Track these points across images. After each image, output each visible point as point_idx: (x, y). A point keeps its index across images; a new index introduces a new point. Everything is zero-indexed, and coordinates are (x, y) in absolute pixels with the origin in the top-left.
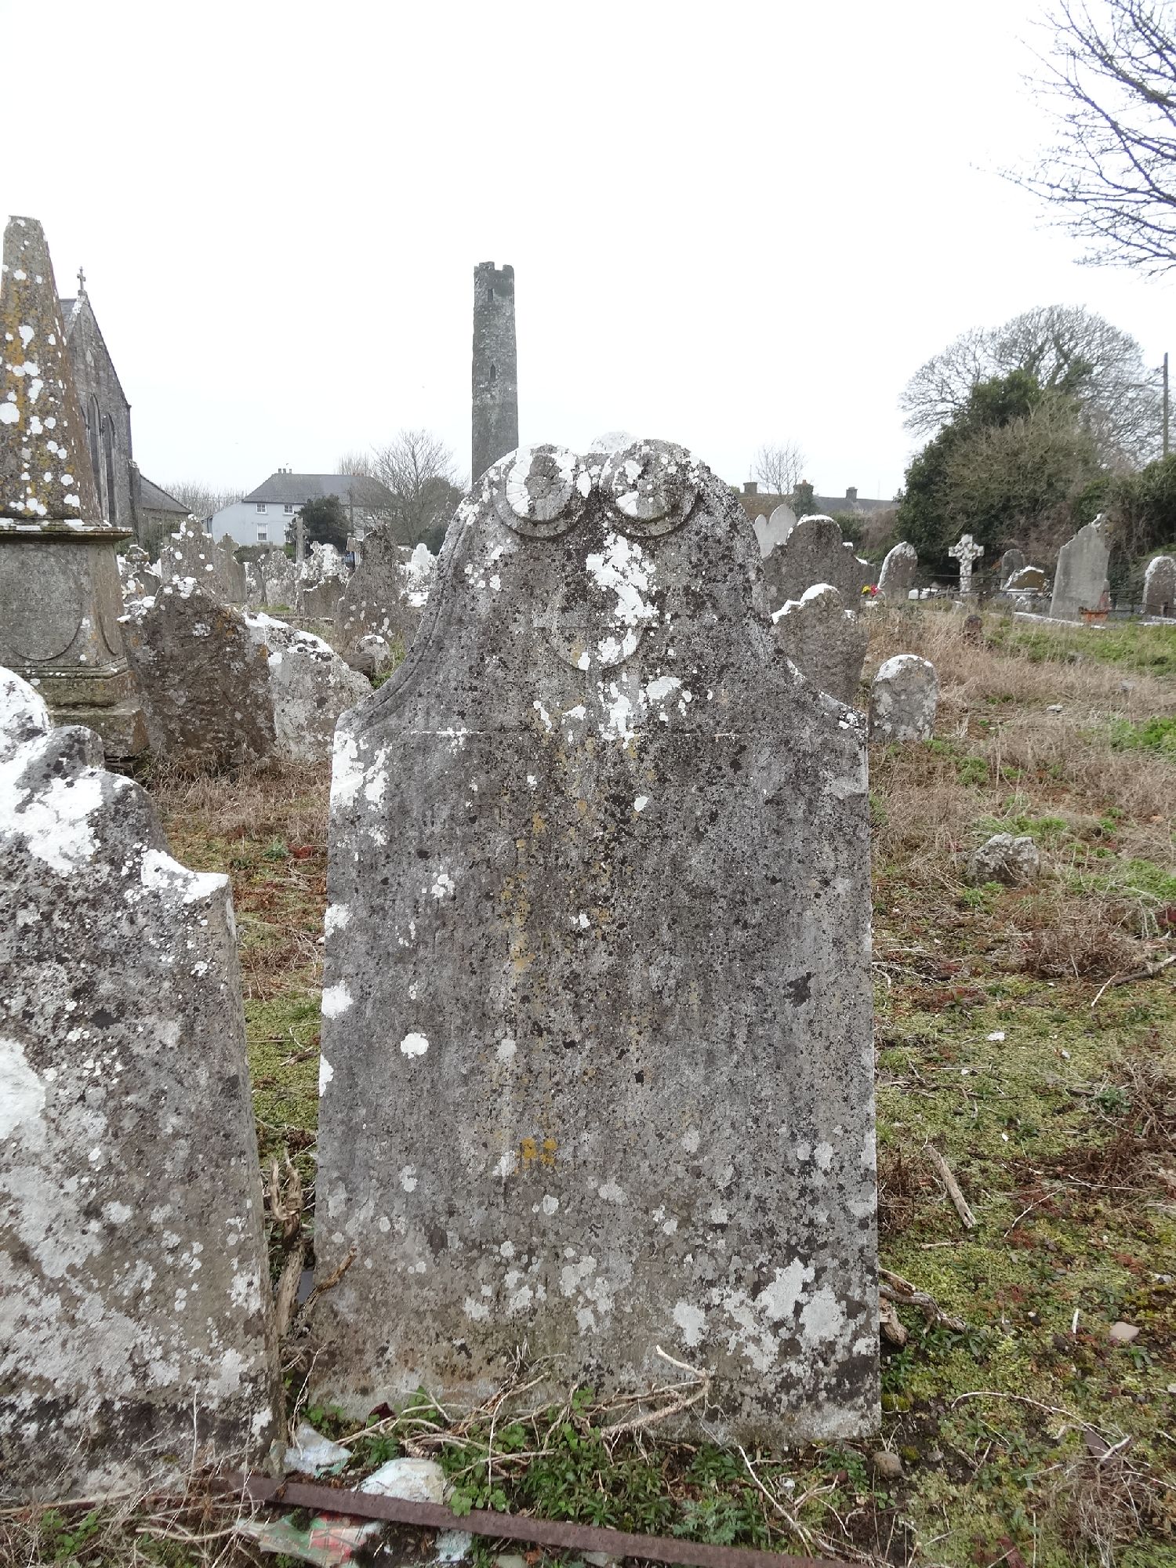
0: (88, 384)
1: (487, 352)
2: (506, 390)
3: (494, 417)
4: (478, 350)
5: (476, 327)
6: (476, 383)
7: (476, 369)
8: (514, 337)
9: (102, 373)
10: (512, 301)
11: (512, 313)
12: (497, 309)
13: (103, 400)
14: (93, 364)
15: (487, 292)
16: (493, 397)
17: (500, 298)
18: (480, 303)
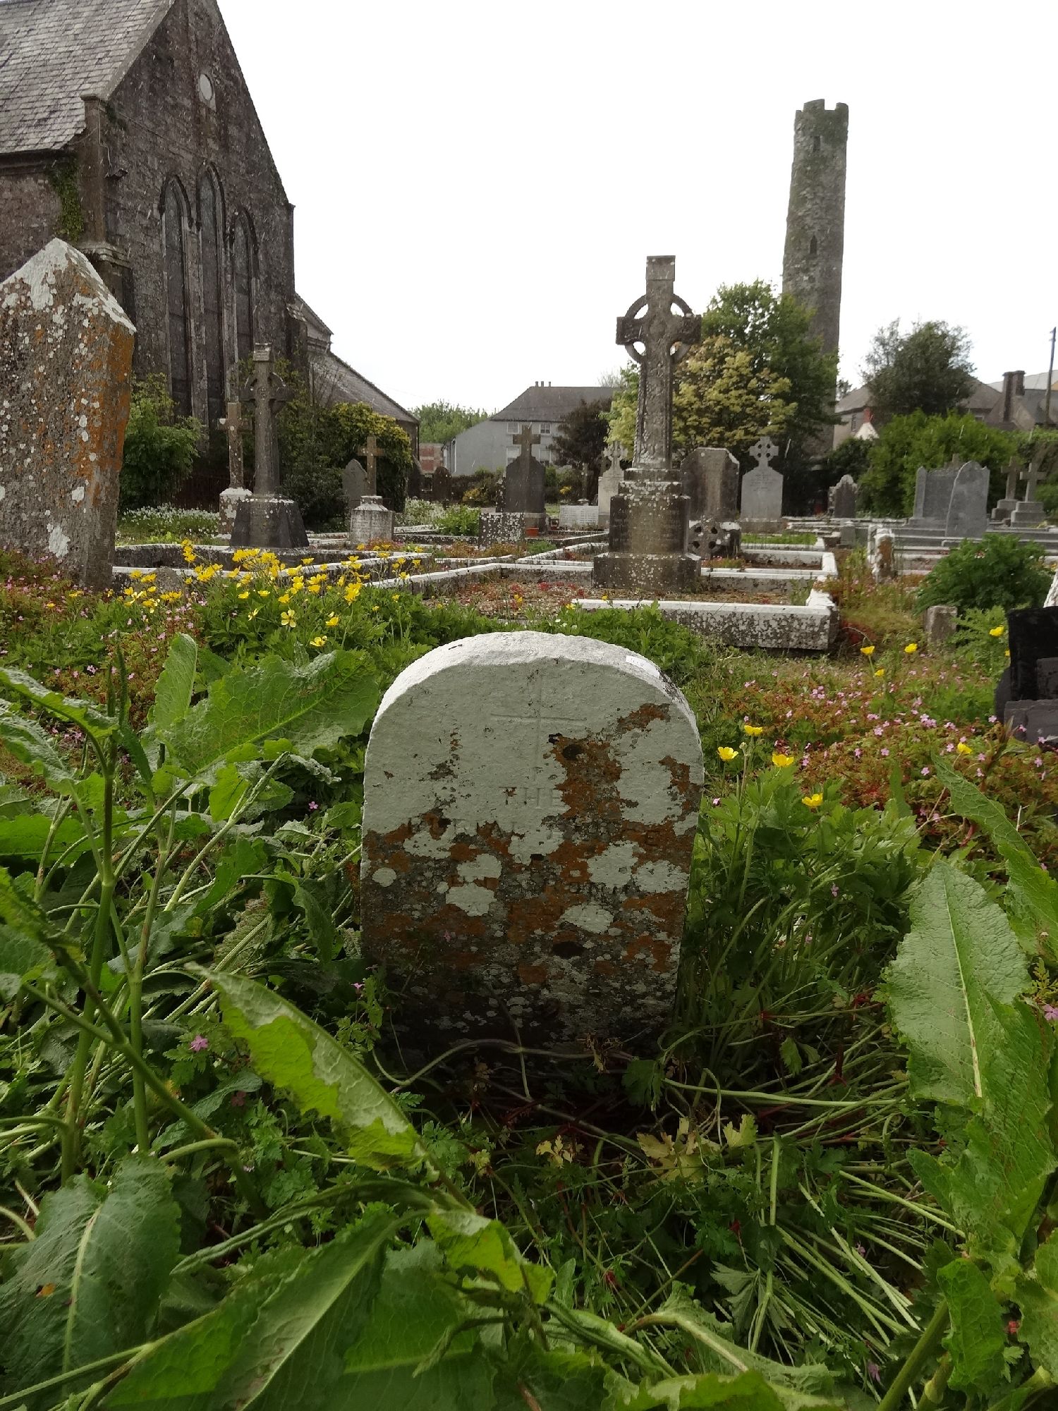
0: (200, 142)
1: (807, 221)
2: (828, 269)
4: (794, 220)
7: (791, 243)
10: (844, 151)
11: (843, 166)
12: (824, 163)
14: (213, 105)
15: (812, 141)
16: (812, 279)
17: (829, 147)
18: (802, 156)
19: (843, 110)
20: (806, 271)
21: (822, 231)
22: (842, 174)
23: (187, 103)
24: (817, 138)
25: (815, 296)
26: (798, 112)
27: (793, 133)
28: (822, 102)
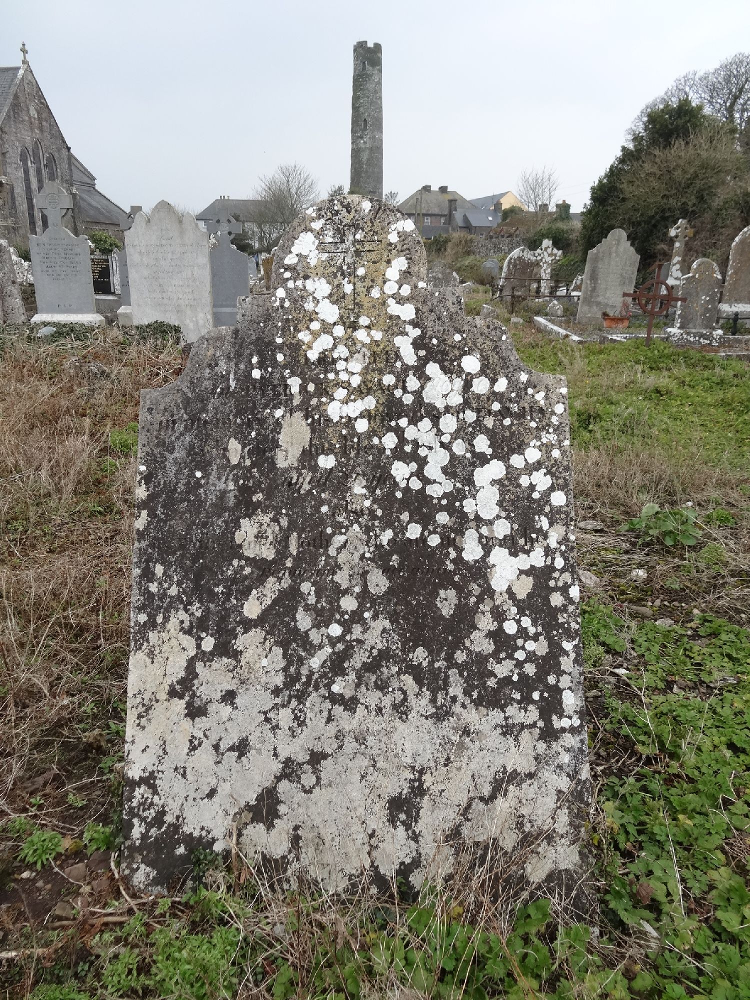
0: (32, 129)
1: (361, 109)
2: (374, 137)
3: (365, 156)
4: (355, 108)
5: (354, 90)
6: (353, 131)
7: (355, 122)
8: (380, 98)
9: (44, 123)
10: (380, 71)
11: (380, 79)
12: (369, 76)
13: (46, 142)
14: (36, 116)
15: (362, 64)
16: (365, 143)
17: (371, 68)
18: (357, 72)
19: (378, 47)
20: (362, 138)
21: (369, 115)
22: (379, 83)
23: (27, 118)
25: (367, 152)
26: (355, 46)
27: (353, 58)
28: (366, 42)
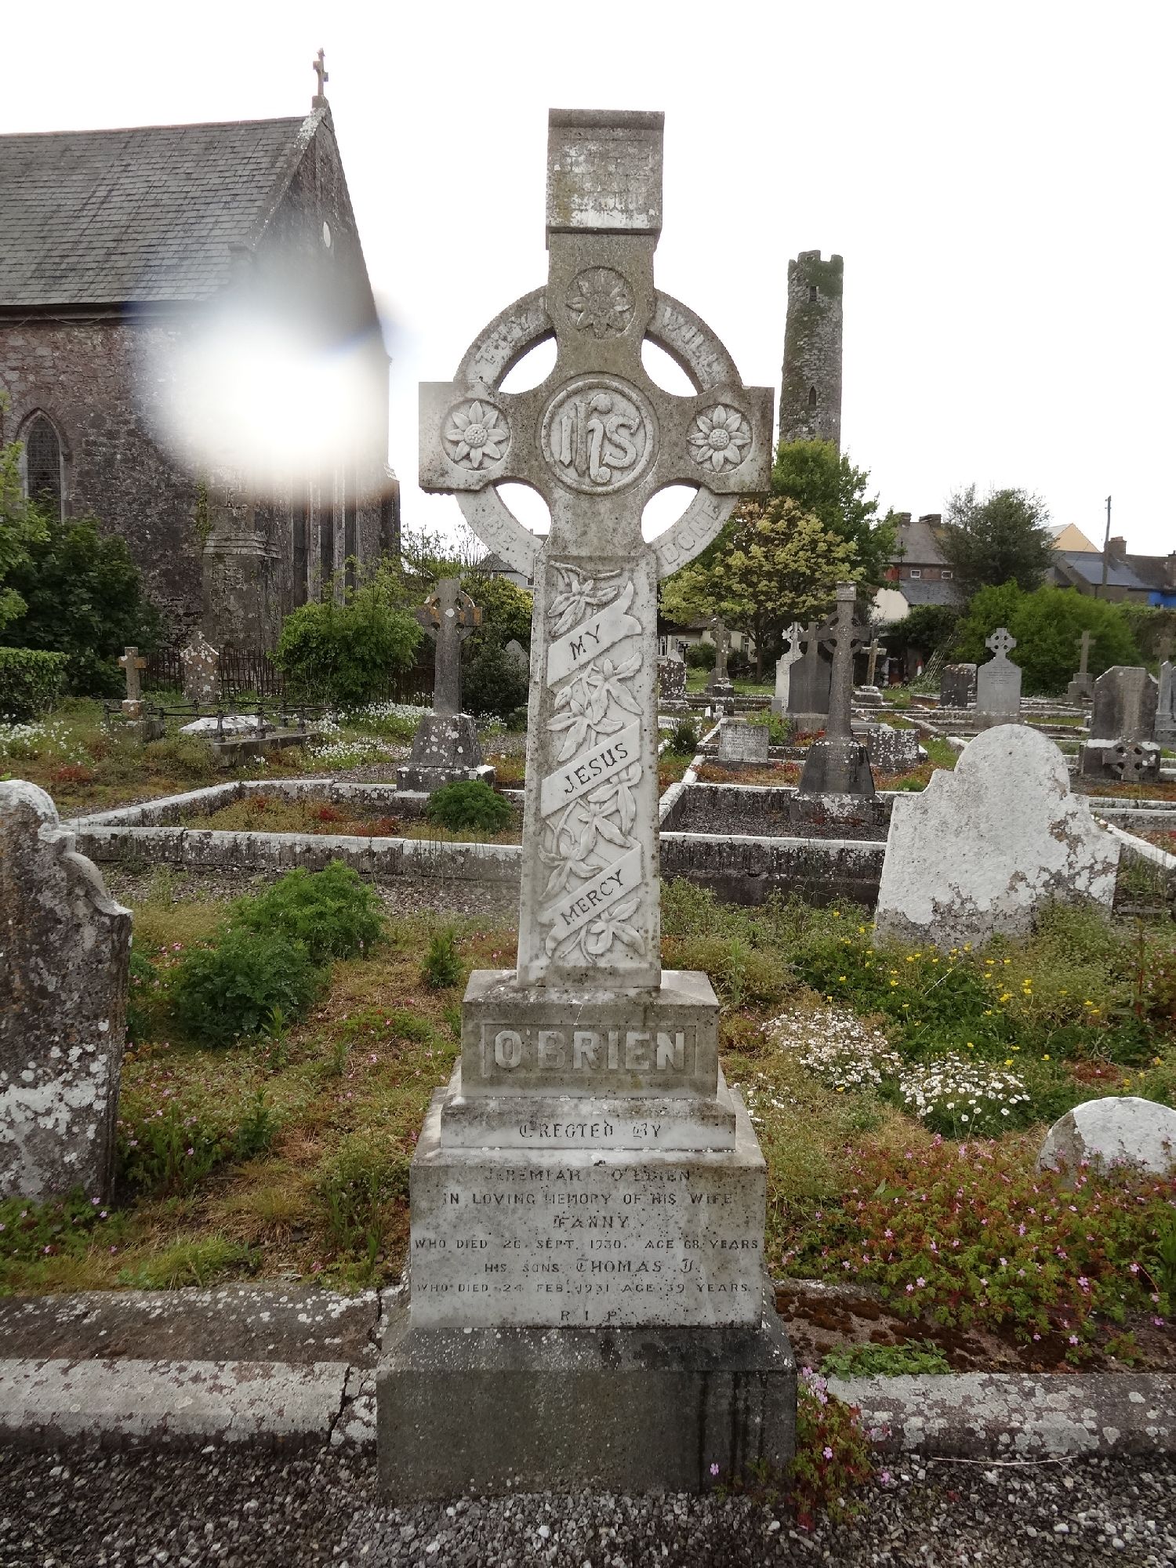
1: (806, 372)
2: (829, 422)
4: (792, 369)
10: (840, 303)
11: (840, 318)
12: (821, 312)
14: (332, 253)
15: (808, 292)
16: (812, 431)
17: (826, 299)
18: (798, 306)
19: (837, 262)
20: (805, 422)
21: (820, 382)
22: (839, 325)
23: (313, 251)
24: (813, 289)
26: (792, 262)
27: (787, 282)
28: (817, 253)
